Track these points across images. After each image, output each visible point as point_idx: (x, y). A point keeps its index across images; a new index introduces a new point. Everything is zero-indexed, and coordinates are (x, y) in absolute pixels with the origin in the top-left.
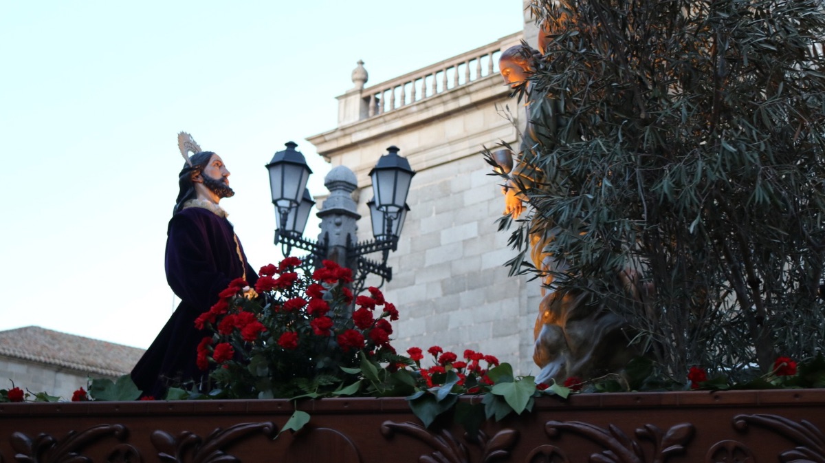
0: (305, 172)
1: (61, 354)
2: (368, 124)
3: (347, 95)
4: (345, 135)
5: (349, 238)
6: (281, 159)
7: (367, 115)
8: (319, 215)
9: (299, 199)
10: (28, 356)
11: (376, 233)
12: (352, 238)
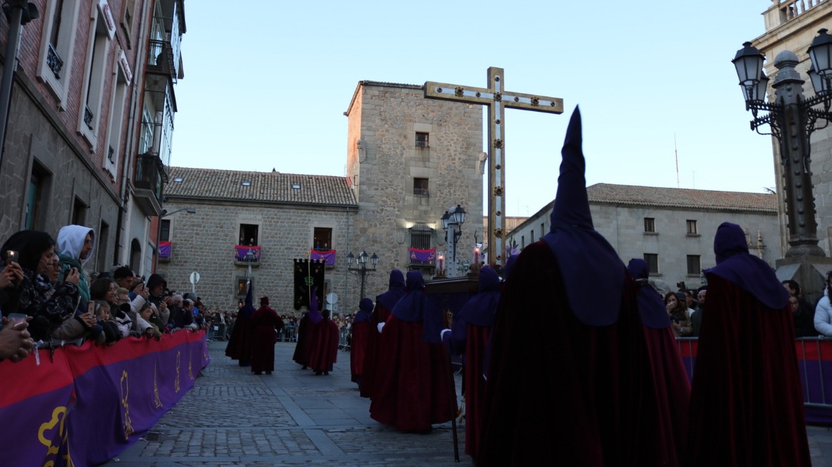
0: (760, 60)
1: (618, 196)
2: (788, 26)
3: (769, 10)
4: (773, 36)
5: (798, 97)
6: (742, 55)
7: (786, 20)
8: (774, 86)
9: (759, 79)
10: (600, 200)
11: (817, 91)
12: (801, 97)
